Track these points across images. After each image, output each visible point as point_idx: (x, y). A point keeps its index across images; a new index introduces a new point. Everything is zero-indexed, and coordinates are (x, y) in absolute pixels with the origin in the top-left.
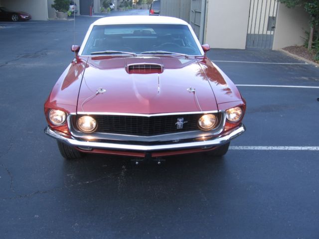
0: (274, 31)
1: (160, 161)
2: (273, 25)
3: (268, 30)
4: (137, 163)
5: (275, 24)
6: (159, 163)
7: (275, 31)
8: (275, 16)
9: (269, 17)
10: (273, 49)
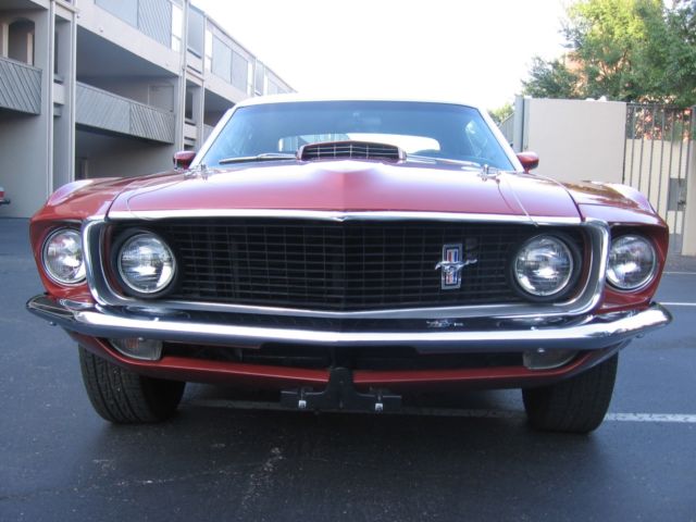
0: (683, 210)
1: (382, 401)
2: (680, 199)
3: (669, 209)
4: (302, 403)
5: (685, 195)
6: (379, 405)
7: (687, 212)
8: (683, 176)
9: (671, 180)
10: (684, 253)
